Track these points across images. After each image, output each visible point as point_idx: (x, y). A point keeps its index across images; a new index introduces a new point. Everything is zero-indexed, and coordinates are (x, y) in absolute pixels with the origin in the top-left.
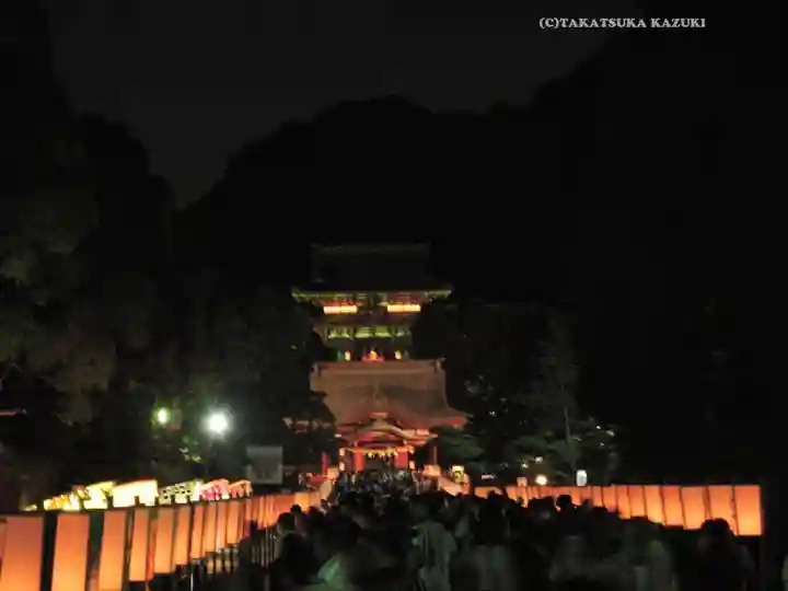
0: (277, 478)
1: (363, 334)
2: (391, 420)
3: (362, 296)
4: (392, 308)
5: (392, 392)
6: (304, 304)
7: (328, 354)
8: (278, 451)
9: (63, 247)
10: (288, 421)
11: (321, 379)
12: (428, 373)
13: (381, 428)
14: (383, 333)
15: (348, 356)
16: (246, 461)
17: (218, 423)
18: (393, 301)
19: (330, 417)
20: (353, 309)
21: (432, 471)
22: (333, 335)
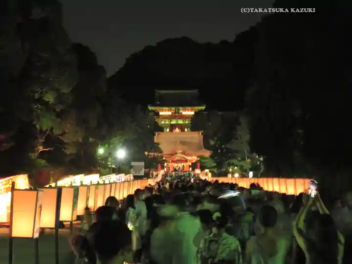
0: (142, 173)
1: (174, 122)
2: (183, 153)
3: (173, 108)
4: (184, 113)
5: (183, 143)
6: (152, 111)
7: (161, 129)
8: (142, 164)
9: (66, 90)
10: (146, 153)
11: (158, 138)
12: (197, 137)
13: (179, 156)
14: (180, 122)
15: (168, 130)
16: (131, 167)
17: (121, 154)
18: (185, 110)
19: (161, 152)
20: (170, 113)
21: (198, 171)
22: (163, 122)
